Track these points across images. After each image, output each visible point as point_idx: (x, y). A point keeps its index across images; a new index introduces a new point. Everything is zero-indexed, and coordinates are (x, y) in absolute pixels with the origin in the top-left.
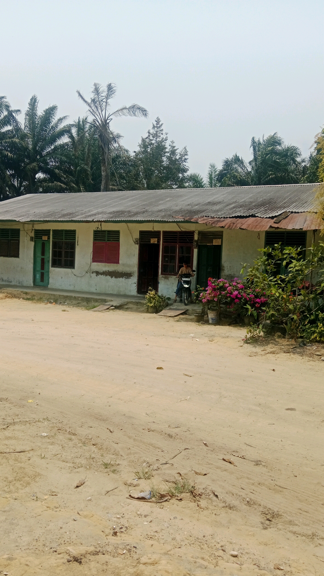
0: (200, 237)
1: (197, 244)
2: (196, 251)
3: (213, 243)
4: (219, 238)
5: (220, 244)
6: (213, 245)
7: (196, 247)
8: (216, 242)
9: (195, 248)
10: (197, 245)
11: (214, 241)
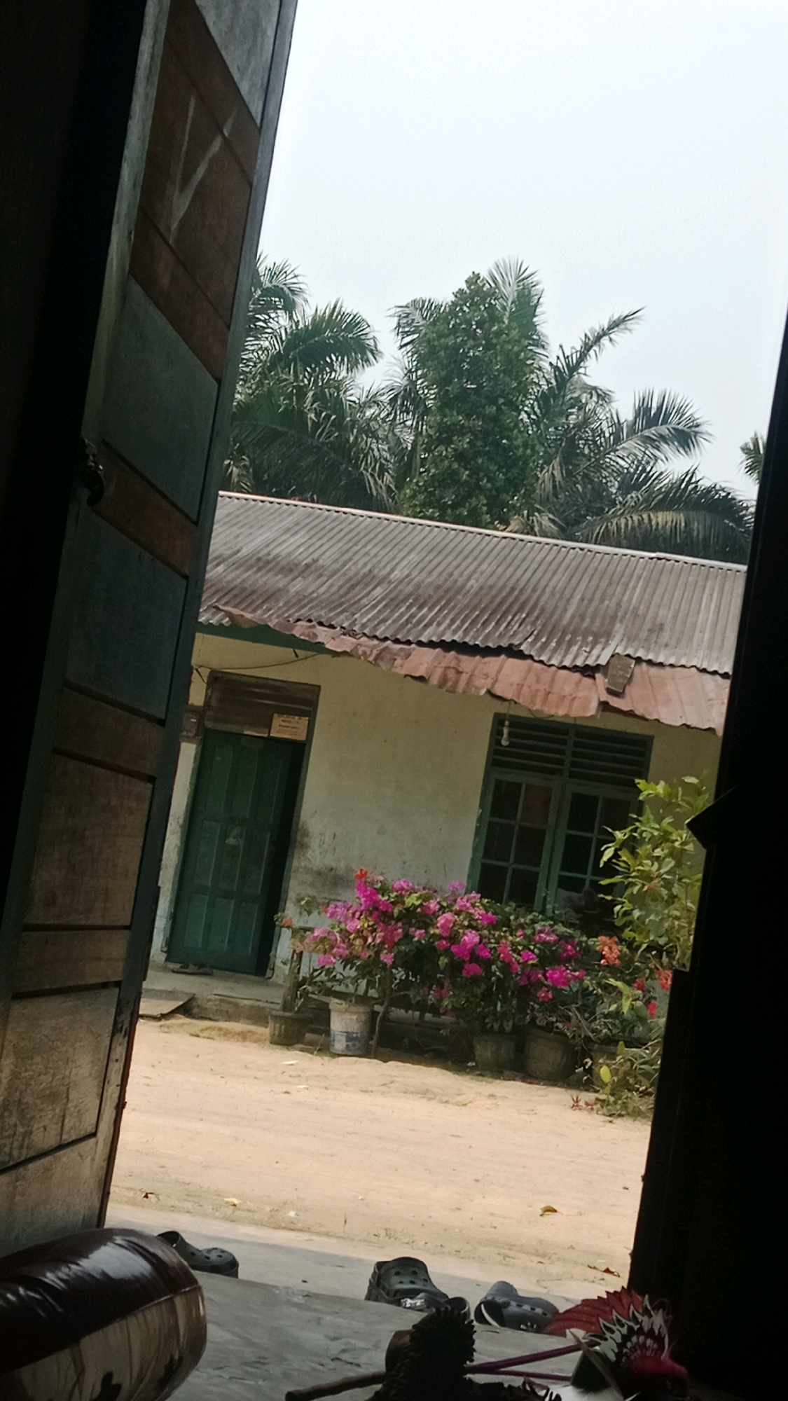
0: (216, 694)
1: (200, 723)
2: (188, 753)
3: (269, 727)
4: (301, 714)
5: (302, 737)
6: (270, 739)
7: (197, 735)
8: (285, 728)
9: (189, 740)
10: (198, 730)
11: (277, 721)
